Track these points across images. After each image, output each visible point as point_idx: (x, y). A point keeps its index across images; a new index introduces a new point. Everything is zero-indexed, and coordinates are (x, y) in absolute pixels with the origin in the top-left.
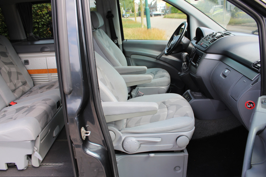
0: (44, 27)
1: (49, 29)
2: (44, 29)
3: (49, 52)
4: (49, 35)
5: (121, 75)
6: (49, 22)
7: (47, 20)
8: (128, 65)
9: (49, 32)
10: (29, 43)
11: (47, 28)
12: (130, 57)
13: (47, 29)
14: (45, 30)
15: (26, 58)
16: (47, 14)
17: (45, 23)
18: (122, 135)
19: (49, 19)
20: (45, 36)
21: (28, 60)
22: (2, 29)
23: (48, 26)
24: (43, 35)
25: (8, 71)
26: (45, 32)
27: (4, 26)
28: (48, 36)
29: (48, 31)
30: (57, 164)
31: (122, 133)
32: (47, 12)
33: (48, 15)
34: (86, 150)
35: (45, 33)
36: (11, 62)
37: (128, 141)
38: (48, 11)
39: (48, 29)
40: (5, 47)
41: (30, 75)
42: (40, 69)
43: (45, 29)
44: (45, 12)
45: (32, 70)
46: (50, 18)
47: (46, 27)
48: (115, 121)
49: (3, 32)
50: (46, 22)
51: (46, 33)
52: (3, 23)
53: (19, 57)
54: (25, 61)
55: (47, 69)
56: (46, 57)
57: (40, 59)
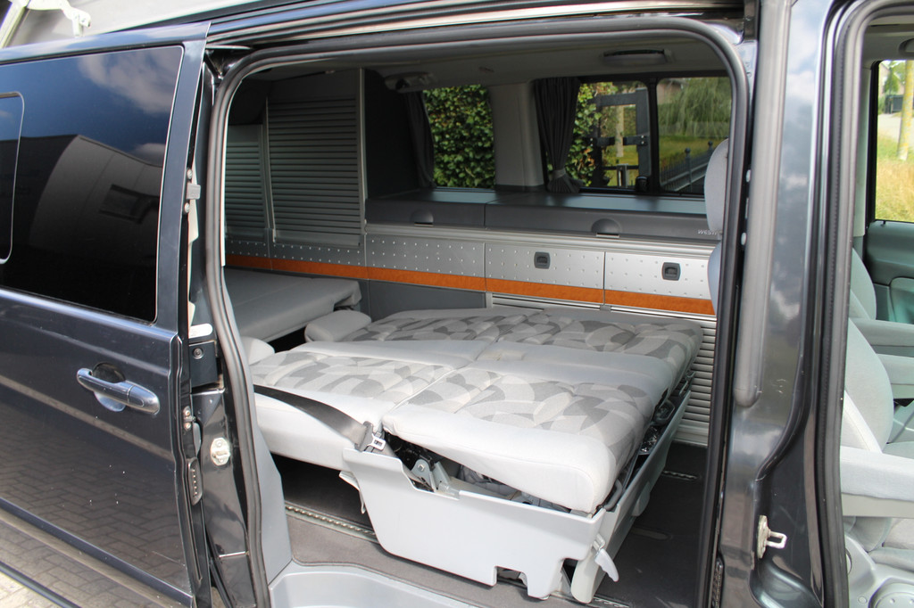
0: (575, 144)
1: (589, 150)
2: (574, 148)
3: (618, 237)
4: (588, 170)
5: (877, 352)
6: (592, 131)
7: (588, 124)
8: (878, 318)
9: (588, 160)
10: (550, 202)
11: (583, 147)
12: (889, 285)
13: (583, 151)
14: (577, 153)
15: (543, 246)
16: (590, 102)
17: (580, 132)
18: (873, 568)
19: (595, 120)
20: (572, 170)
21: (548, 254)
22: (452, 142)
23: (586, 143)
27: (460, 133)
28: (583, 172)
29: (585, 157)
30: (611, 603)
31: (876, 562)
32: (591, 97)
33: (593, 108)
34: (760, 593)
35: (575, 161)
37: (896, 596)
38: (593, 95)
39: (586, 149)
42: (582, 286)
43: (577, 149)
44: (584, 96)
45: (553, 285)
46: (597, 117)
47: (582, 144)
48: (857, 518)
49: (453, 149)
51: (578, 164)
52: (458, 124)
54: (538, 256)
55: (603, 288)
56: (606, 253)
57: (584, 257)
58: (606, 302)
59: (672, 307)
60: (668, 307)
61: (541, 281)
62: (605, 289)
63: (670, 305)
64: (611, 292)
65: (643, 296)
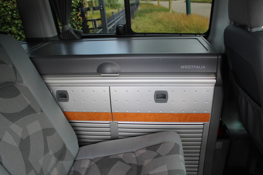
0: (73, 11)
1: (79, 14)
2: (73, 13)
3: (118, 75)
4: (80, 22)
6: (80, 5)
9: (80, 18)
11: (77, 13)
13: (77, 14)
14: (75, 15)
20: (73, 23)
21: (66, 92)
22: (18, 14)
23: (78, 10)
24: (71, 22)
25: (22, 139)
26: (74, 17)
28: (78, 23)
29: (78, 17)
35: (74, 19)
36: (29, 106)
39: (78, 13)
40: (11, 66)
41: (70, 122)
43: (74, 13)
45: (74, 112)
47: (76, 11)
49: (19, 17)
50: (75, 5)
53: (46, 84)
54: (59, 93)
55: (111, 112)
56: (110, 87)
57: (94, 91)
58: (113, 120)
59: (162, 120)
60: (159, 120)
61: (64, 110)
62: (112, 112)
63: (161, 119)
64: (117, 114)
65: (141, 114)
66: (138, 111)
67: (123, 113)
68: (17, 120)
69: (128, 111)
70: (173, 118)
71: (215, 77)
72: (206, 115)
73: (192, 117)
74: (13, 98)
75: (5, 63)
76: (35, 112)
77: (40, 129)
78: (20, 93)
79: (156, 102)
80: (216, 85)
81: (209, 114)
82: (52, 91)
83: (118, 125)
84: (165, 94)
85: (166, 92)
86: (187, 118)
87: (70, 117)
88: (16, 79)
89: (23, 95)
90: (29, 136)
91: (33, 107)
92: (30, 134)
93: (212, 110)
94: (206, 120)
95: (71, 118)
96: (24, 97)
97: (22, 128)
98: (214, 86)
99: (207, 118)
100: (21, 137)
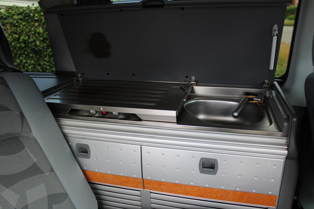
54: (79, 147)
55: (141, 178)
56: (142, 146)
57: (121, 149)
58: (145, 188)
59: (209, 196)
60: (205, 196)
61: (85, 168)
62: (143, 178)
63: (207, 194)
64: (150, 181)
65: (180, 186)
66: (177, 182)
67: (157, 181)
68: (14, 184)
69: (163, 180)
70: (224, 196)
71: (286, 147)
72: (271, 196)
73: (251, 197)
74: (14, 154)
75: (10, 110)
76: (42, 172)
77: (46, 195)
78: (25, 148)
79: (201, 172)
80: (288, 158)
81: (276, 196)
82: (71, 143)
83: (150, 195)
84: (214, 163)
85: (216, 160)
86: (244, 198)
87: (91, 177)
88: (22, 129)
89: (28, 150)
90: (27, 205)
91: (40, 165)
92: (29, 202)
93: (281, 191)
94: (271, 203)
95: (93, 179)
96: (29, 153)
97: (19, 195)
98: (285, 159)
99: (272, 202)
100: (15, 207)
